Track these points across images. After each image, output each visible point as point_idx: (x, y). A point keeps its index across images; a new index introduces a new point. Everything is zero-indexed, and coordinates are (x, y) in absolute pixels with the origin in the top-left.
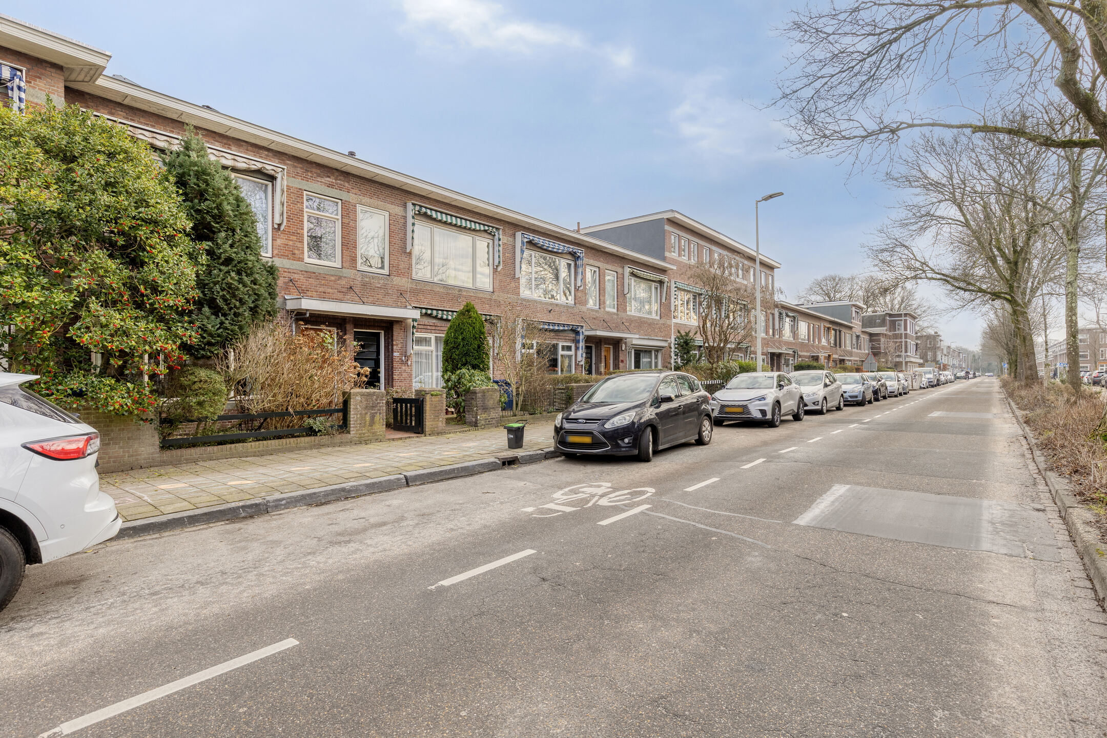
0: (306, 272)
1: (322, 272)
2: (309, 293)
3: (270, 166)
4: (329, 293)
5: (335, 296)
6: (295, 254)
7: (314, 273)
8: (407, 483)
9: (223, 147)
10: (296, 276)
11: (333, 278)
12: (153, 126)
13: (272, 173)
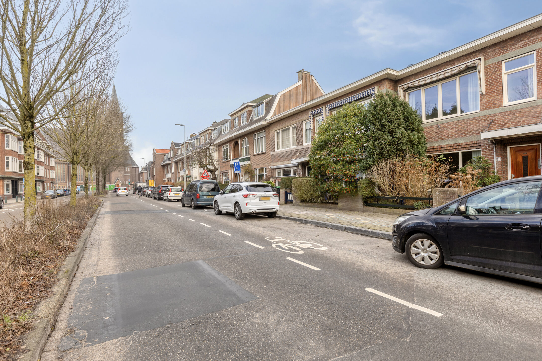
0: (504, 112)
1: (516, 108)
2: (507, 125)
3: (470, 63)
4: (524, 121)
5: (529, 122)
6: (495, 104)
7: (511, 111)
8: (345, 230)
9: (451, 66)
10: (496, 117)
11: (527, 110)
12: (423, 76)
13: (473, 65)
